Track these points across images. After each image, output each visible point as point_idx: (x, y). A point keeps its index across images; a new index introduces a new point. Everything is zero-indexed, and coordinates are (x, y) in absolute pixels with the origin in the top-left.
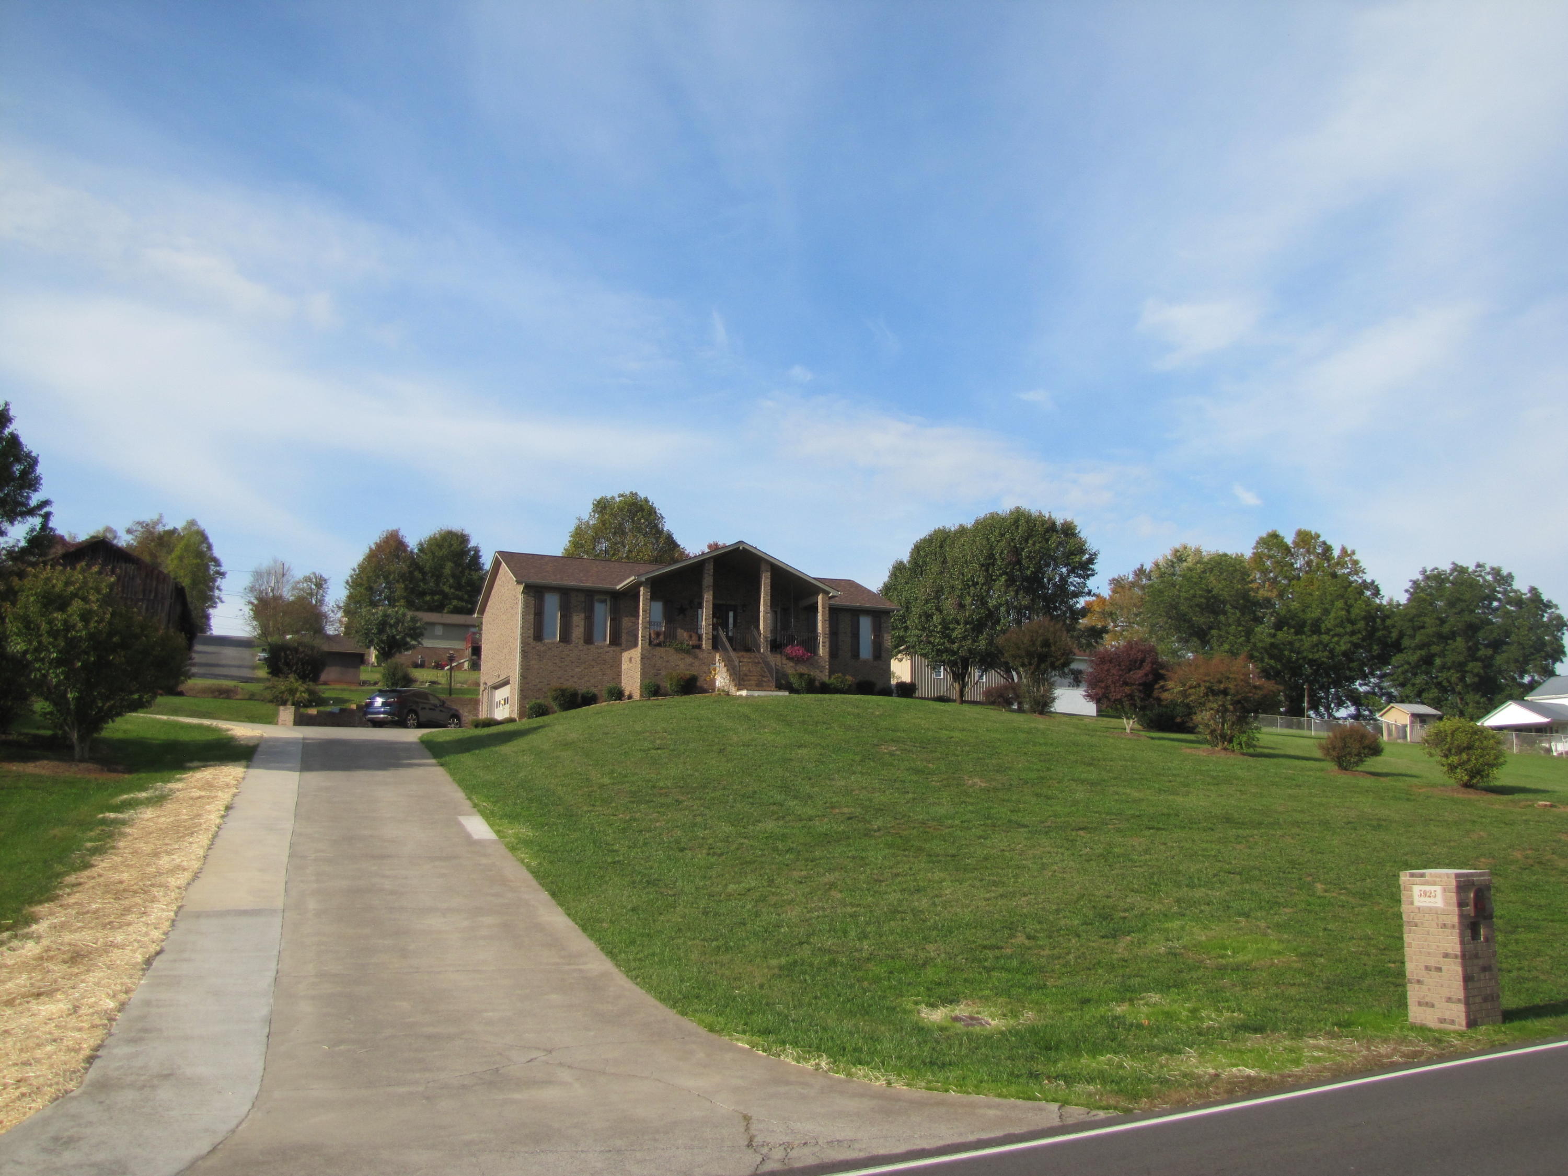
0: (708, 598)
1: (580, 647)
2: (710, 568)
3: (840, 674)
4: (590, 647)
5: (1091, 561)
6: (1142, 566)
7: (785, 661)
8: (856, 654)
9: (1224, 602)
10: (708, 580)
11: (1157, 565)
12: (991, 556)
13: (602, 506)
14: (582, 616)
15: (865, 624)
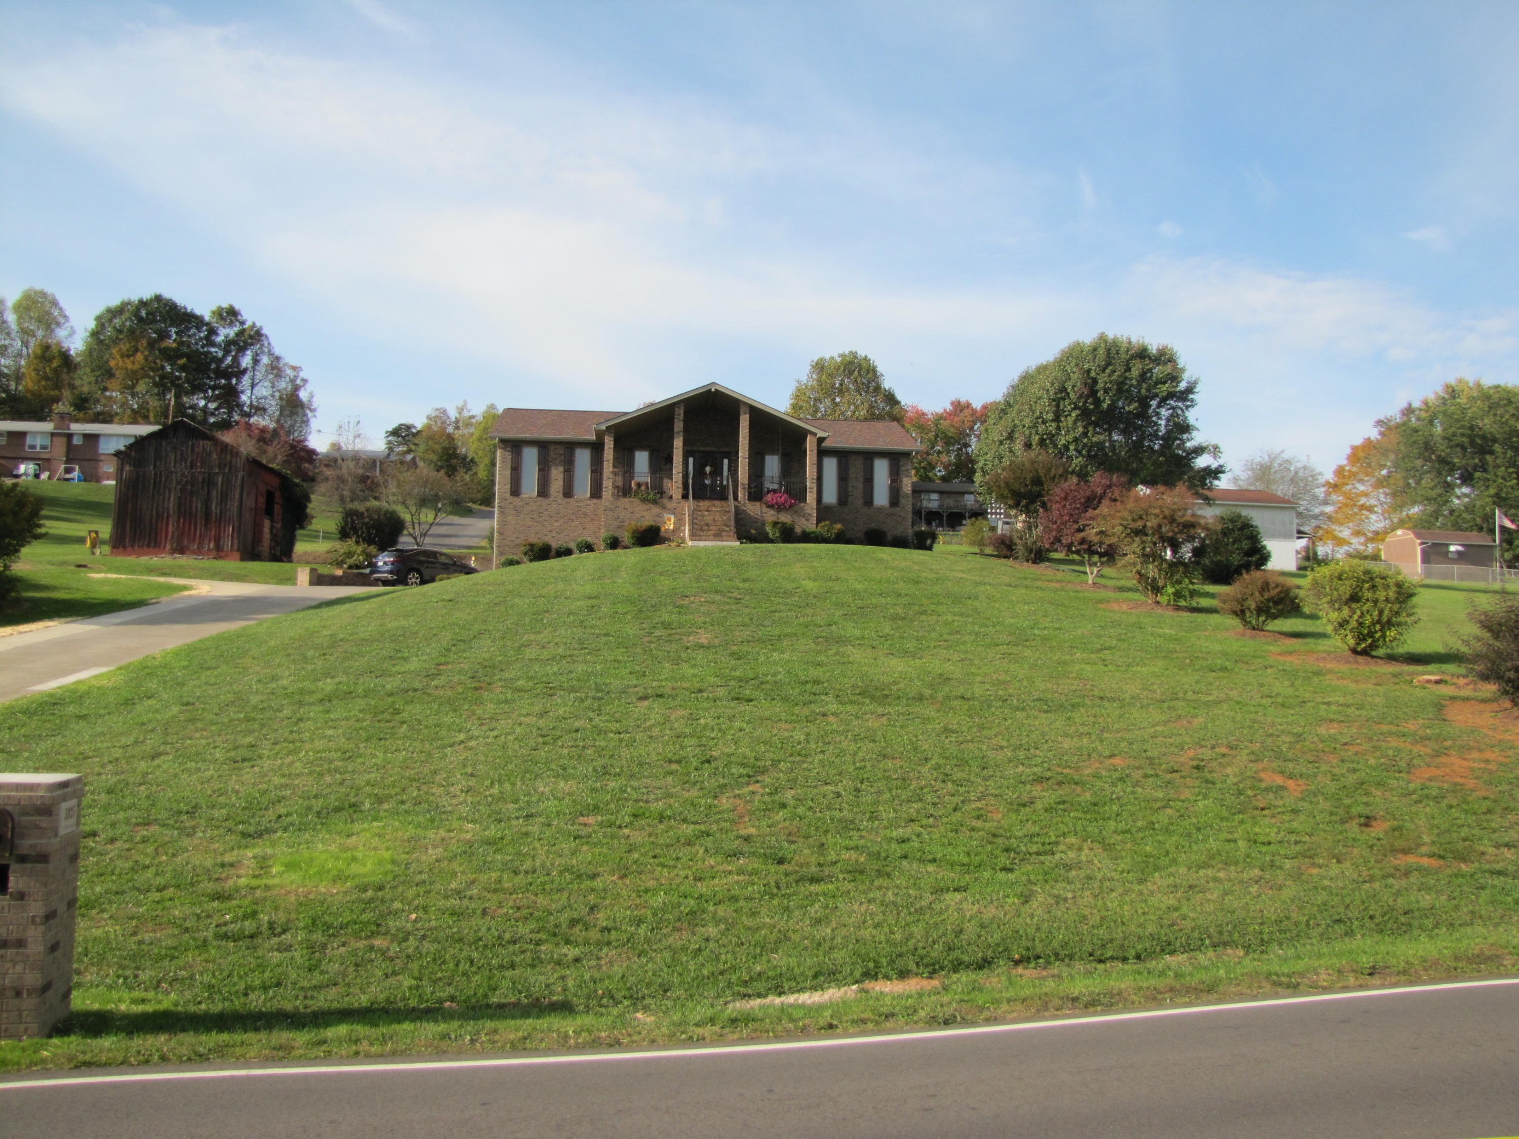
0: (678, 443)
1: (559, 501)
2: (680, 413)
3: (827, 522)
4: (568, 500)
5: (1190, 390)
6: (1410, 405)
7: (765, 509)
8: (869, 500)
9: (1495, 440)
10: (679, 426)
11: (1426, 403)
12: (1063, 389)
13: (820, 367)
14: (561, 469)
15: (881, 469)
